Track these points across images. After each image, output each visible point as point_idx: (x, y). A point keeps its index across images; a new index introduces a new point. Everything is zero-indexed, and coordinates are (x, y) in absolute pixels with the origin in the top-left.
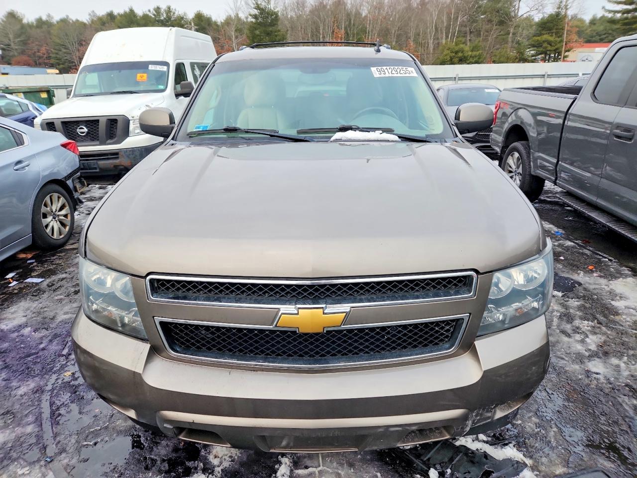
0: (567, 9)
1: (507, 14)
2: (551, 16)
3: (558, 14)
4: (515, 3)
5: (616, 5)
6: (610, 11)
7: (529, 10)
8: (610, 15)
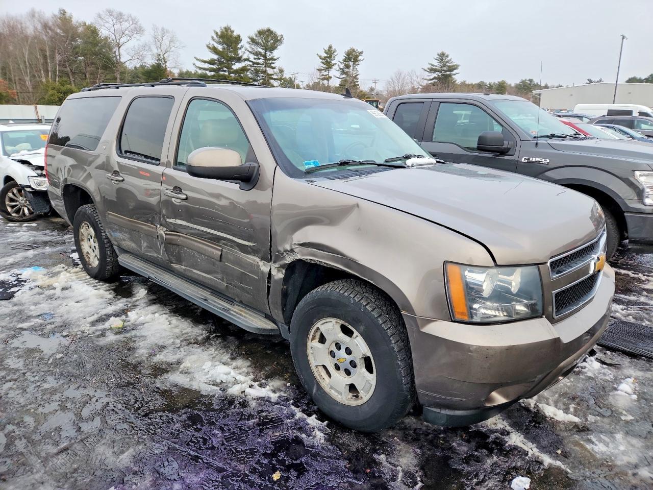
0: (166, 62)
1: (109, 59)
2: (153, 66)
3: (159, 66)
4: (114, 50)
5: (203, 64)
6: (201, 68)
7: (131, 58)
8: (200, 72)
